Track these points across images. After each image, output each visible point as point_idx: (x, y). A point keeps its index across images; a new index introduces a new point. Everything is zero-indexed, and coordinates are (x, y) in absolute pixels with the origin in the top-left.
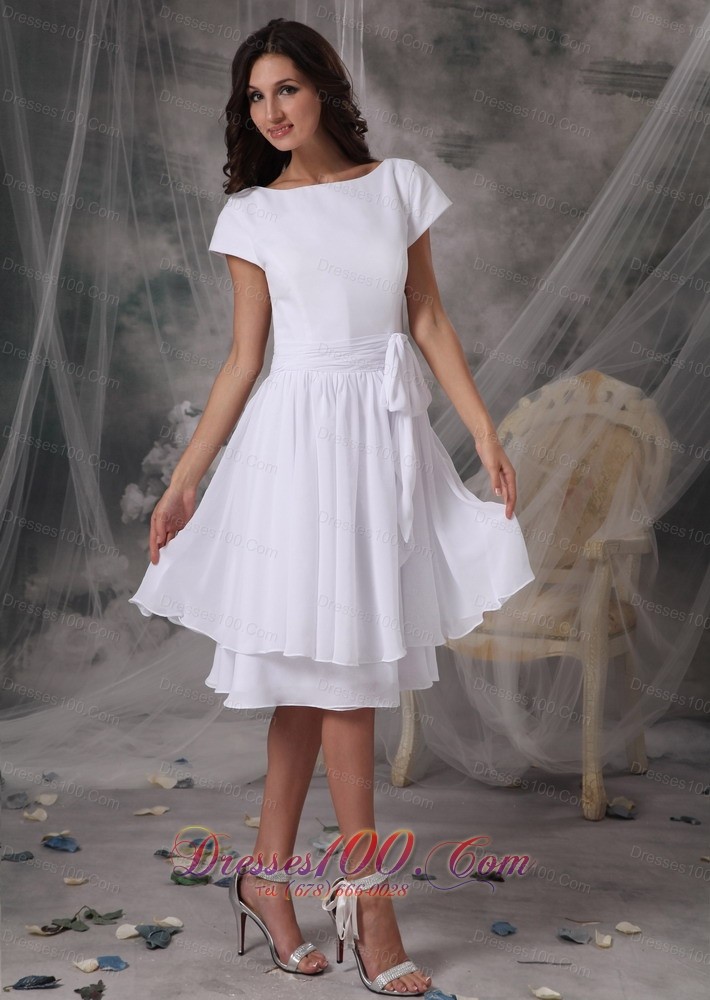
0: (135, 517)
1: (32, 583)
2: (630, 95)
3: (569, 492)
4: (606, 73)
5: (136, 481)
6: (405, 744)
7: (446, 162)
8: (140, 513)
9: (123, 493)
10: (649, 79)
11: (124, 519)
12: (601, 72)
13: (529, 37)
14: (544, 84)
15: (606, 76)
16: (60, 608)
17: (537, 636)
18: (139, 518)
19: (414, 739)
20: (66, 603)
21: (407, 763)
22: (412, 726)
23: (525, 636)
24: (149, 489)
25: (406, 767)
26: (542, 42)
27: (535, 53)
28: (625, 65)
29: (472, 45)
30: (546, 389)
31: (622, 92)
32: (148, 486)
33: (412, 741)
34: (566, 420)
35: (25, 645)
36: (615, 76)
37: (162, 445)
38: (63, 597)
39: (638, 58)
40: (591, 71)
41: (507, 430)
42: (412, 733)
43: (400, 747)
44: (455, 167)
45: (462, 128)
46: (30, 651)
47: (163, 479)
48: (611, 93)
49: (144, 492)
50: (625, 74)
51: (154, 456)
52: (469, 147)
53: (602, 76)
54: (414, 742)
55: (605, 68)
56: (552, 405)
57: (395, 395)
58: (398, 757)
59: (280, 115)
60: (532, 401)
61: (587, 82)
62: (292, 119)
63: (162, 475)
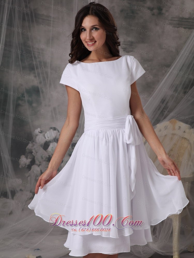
0: (24, 166)
2: (185, 28)
4: (177, 21)
5: (24, 154)
7: (124, 51)
8: (26, 165)
9: (20, 158)
10: (191, 23)
11: (20, 167)
12: (175, 21)
13: (151, 9)
14: (156, 25)
15: (177, 22)
18: (25, 166)
24: (28, 157)
26: (155, 11)
27: (153, 14)
28: (183, 18)
29: (133, 12)
31: (182, 27)
32: (28, 156)
34: (165, 136)
36: (179, 22)
37: (32, 143)
39: (187, 16)
40: (171, 20)
44: (126, 52)
45: (130, 39)
47: (33, 154)
48: (178, 27)
49: (27, 158)
50: (183, 21)
51: (30, 146)
52: (132, 45)
53: (175, 22)
55: (176, 19)
57: (129, 138)
59: (92, 38)
61: (170, 24)
62: (96, 39)
63: (33, 152)
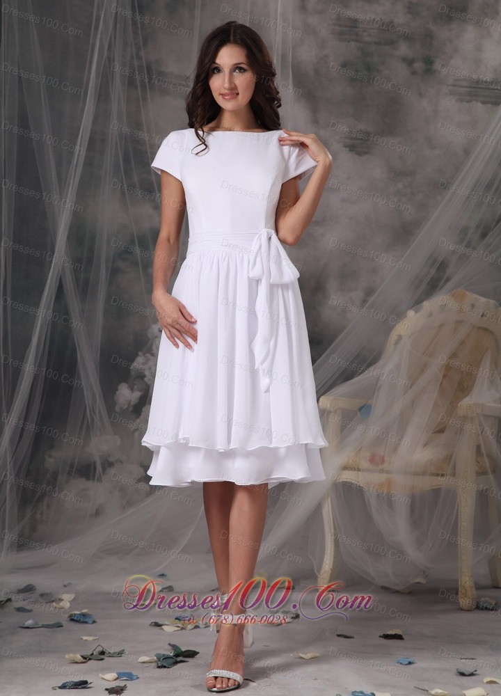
0: (125, 407)
1: (50, 456)
2: (483, 103)
3: (445, 376)
4: (465, 87)
5: (126, 381)
6: (327, 562)
7: (351, 150)
8: (129, 404)
9: (117, 390)
10: (496, 91)
11: (117, 409)
12: (462, 87)
13: (409, 62)
14: (421, 95)
15: (465, 89)
16: (70, 473)
17: (424, 474)
18: (128, 408)
19: (334, 558)
20: (74, 470)
21: (329, 575)
22: (333, 548)
23: (416, 474)
24: (136, 387)
25: (328, 578)
26: (418, 66)
27: (414, 73)
29: (369, 68)
30: (426, 304)
31: (477, 101)
32: (135, 384)
33: (332, 559)
34: (441, 326)
35: (45, 503)
36: (471, 89)
37: (144, 354)
38: (72, 466)
39: (488, 77)
40: (454, 86)
41: (398, 333)
42: (333, 553)
43: (324, 564)
44: (357, 154)
45: (362, 126)
46: (48, 506)
47: (146, 379)
48: (469, 101)
49: (132, 389)
50: (479, 88)
51: (138, 363)
53: (462, 89)
54: (334, 560)
55: (464, 84)
56: (431, 315)
58: (322, 571)
60: (416, 312)
61: (452, 93)
62: (239, 89)
63: (145, 376)
